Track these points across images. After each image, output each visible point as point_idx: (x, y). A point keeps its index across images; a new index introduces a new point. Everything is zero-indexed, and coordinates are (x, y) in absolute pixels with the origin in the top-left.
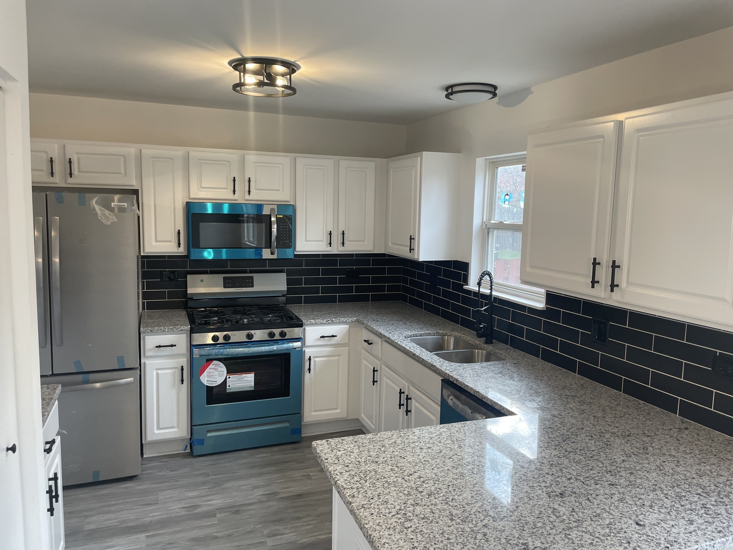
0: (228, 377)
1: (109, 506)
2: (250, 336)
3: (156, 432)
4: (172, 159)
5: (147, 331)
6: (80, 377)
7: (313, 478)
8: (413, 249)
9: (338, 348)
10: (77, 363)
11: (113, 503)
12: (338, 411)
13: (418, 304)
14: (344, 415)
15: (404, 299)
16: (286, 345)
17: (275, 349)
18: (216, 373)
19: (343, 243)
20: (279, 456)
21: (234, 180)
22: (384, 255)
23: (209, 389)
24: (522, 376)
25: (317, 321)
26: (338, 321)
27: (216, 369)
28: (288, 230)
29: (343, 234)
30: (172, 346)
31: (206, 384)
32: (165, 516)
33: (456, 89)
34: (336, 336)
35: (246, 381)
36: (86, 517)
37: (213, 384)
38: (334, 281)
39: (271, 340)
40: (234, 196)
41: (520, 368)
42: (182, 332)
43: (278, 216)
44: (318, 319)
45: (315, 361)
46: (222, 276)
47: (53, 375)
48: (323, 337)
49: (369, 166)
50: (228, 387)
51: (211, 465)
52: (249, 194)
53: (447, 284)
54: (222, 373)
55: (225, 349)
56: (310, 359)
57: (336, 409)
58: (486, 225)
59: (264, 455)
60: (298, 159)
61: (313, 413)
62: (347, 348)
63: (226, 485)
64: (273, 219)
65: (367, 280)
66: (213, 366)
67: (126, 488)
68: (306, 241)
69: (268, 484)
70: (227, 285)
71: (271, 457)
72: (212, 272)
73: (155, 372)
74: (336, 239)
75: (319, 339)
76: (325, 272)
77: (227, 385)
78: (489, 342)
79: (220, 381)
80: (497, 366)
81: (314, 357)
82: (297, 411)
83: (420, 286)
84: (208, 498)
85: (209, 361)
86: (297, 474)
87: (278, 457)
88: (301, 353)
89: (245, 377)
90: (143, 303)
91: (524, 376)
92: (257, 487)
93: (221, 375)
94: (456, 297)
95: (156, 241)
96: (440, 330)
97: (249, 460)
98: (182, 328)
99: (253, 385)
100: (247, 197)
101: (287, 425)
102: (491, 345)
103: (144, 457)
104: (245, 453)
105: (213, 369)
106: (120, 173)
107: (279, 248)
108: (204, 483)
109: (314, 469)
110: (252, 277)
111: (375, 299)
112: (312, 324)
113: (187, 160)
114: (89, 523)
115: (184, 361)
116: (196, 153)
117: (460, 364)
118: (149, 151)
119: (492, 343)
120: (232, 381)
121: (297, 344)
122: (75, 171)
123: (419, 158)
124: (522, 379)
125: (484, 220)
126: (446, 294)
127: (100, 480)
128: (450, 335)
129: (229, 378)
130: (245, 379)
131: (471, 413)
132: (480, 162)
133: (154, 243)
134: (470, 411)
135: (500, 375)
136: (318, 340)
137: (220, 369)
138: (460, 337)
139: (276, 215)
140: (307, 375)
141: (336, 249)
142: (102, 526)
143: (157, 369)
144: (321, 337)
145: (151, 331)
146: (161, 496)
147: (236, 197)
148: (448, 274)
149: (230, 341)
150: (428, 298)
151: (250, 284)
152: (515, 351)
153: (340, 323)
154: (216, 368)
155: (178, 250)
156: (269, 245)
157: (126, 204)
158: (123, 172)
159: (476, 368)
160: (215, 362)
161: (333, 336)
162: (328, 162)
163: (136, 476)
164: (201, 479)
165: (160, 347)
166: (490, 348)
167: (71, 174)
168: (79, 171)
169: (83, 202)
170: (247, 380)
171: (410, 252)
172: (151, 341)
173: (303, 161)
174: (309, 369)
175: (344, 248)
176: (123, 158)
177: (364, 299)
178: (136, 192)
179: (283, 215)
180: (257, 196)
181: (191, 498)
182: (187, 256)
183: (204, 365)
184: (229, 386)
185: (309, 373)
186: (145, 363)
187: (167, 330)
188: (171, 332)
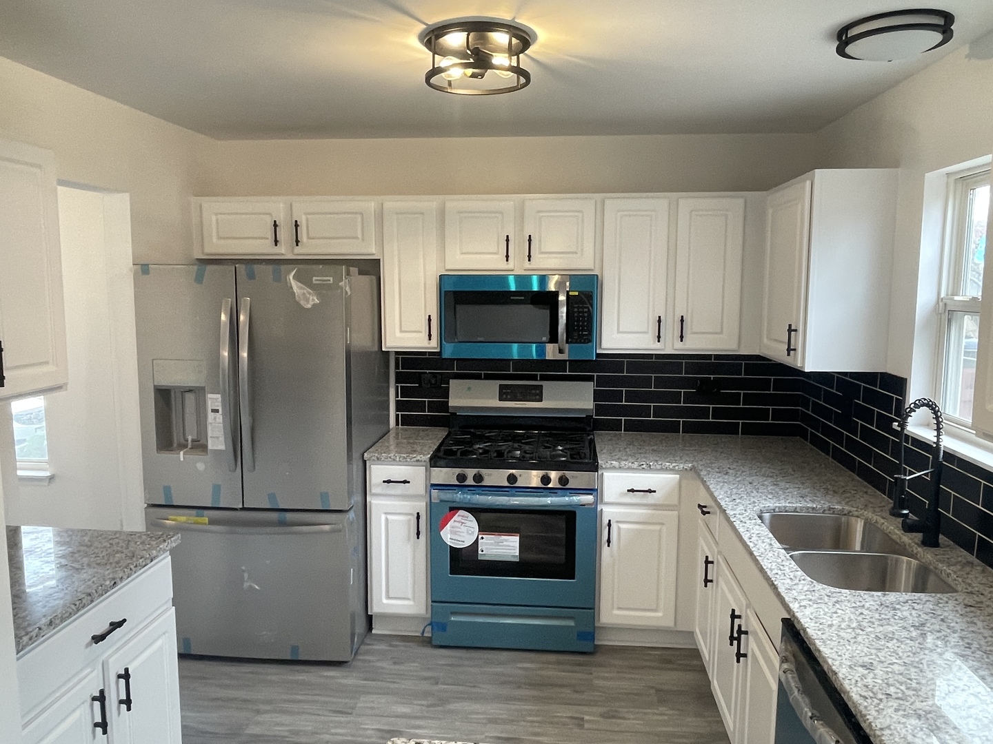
0: (480, 536)
1: (294, 701)
2: (512, 479)
3: (385, 601)
4: (422, 213)
5: (373, 458)
6: (274, 516)
7: (586, 726)
8: (795, 350)
9: (660, 512)
10: (272, 497)
11: (300, 697)
12: (660, 614)
13: (823, 447)
14: (669, 623)
15: (803, 434)
16: (567, 499)
17: (549, 502)
18: (463, 529)
19: (682, 337)
20: (552, 673)
21: (508, 240)
22: (758, 357)
23: (455, 552)
24: (969, 646)
25: (623, 463)
26: (658, 467)
27: (463, 523)
28: (586, 315)
29: (682, 320)
30: (405, 482)
31: (449, 543)
32: (350, 738)
33: (853, 32)
34: (655, 491)
35: (506, 547)
36: (258, 712)
37: (460, 545)
38: (675, 397)
39: (545, 487)
40: (507, 264)
41: (975, 620)
42: (418, 463)
43: (571, 293)
44: (626, 460)
45: (619, 529)
46: (496, 384)
47: (244, 509)
48: (632, 491)
49: (733, 205)
50: (480, 552)
51: (449, 665)
52: (529, 260)
53: (867, 416)
54: (472, 530)
55: (474, 494)
56: (609, 525)
57: (655, 610)
58: (945, 304)
59: (528, 665)
60: (607, 202)
61: (616, 612)
62: (676, 513)
63: (452, 706)
64: (562, 298)
65: (735, 399)
66: (460, 519)
67: (327, 677)
68: (619, 332)
69: (513, 721)
70: (504, 396)
71: (539, 672)
72: (488, 377)
73: (383, 517)
74: (670, 330)
75: (626, 494)
76: (660, 382)
77: (480, 549)
78: (930, 542)
79: (468, 542)
80: (920, 607)
81: (617, 522)
82: (588, 604)
83: (827, 414)
84: (418, 722)
85: (454, 509)
86: (564, 712)
87: (550, 673)
88: (593, 513)
89: (506, 541)
90: (397, 416)
91: (975, 645)
92: (494, 721)
93: (470, 532)
94: (882, 442)
95: (401, 331)
96: (839, 503)
97: (502, 670)
98: (418, 458)
99: (518, 554)
100: (527, 265)
101: (571, 623)
102: (933, 549)
103: (373, 632)
104: (504, 655)
105: (459, 522)
106: (357, 238)
107: (571, 342)
108: (426, 694)
109: (594, 709)
110: (542, 386)
111: (749, 430)
112: (614, 468)
113: (442, 214)
114: (258, 723)
115: (421, 506)
116: (454, 203)
117: (833, 589)
118: (393, 203)
119: (935, 544)
120: (486, 544)
121: (589, 499)
122: (303, 236)
123: (808, 183)
124: (968, 652)
125: (943, 295)
126: (867, 435)
127: (300, 659)
128: (858, 517)
129: (482, 538)
130: (505, 543)
131: (811, 718)
132: (933, 180)
133: (398, 334)
134: (810, 714)
135: (914, 634)
136: (622, 495)
137: (469, 524)
138: (876, 522)
139: (568, 292)
140: (606, 550)
141: (670, 346)
142: (269, 733)
143: (385, 513)
144: (628, 491)
145: (378, 459)
146: (363, 702)
147: (511, 265)
148: (871, 397)
149: (484, 483)
150: (837, 437)
151: (537, 397)
152: (983, 571)
153: (666, 470)
154: (463, 521)
155: (429, 343)
156: (554, 339)
157: (331, 279)
158: (360, 236)
159: (867, 605)
160: (461, 512)
161: (650, 491)
162: (657, 204)
163: (346, 662)
164: (425, 686)
165: (389, 482)
166: (928, 555)
167: (297, 242)
168: (309, 238)
169: (279, 278)
170: (509, 546)
171: (789, 355)
172: (378, 472)
173: (616, 205)
174: (609, 541)
175: (685, 345)
176: (359, 217)
177: (730, 430)
178: (376, 263)
179: (579, 292)
180: (542, 262)
181: (397, 717)
182: (439, 353)
183: (447, 516)
184: (482, 551)
185: (609, 546)
186: (370, 502)
187: (398, 459)
188: (404, 462)
